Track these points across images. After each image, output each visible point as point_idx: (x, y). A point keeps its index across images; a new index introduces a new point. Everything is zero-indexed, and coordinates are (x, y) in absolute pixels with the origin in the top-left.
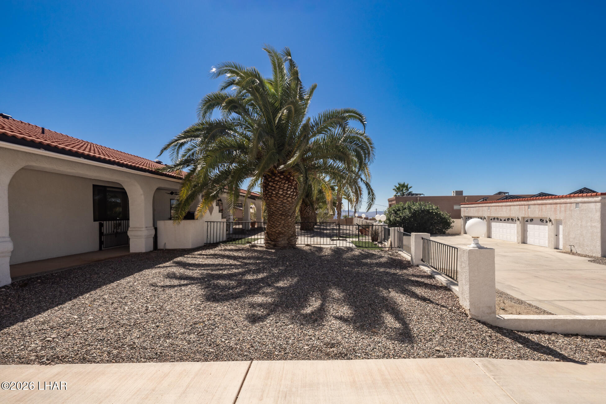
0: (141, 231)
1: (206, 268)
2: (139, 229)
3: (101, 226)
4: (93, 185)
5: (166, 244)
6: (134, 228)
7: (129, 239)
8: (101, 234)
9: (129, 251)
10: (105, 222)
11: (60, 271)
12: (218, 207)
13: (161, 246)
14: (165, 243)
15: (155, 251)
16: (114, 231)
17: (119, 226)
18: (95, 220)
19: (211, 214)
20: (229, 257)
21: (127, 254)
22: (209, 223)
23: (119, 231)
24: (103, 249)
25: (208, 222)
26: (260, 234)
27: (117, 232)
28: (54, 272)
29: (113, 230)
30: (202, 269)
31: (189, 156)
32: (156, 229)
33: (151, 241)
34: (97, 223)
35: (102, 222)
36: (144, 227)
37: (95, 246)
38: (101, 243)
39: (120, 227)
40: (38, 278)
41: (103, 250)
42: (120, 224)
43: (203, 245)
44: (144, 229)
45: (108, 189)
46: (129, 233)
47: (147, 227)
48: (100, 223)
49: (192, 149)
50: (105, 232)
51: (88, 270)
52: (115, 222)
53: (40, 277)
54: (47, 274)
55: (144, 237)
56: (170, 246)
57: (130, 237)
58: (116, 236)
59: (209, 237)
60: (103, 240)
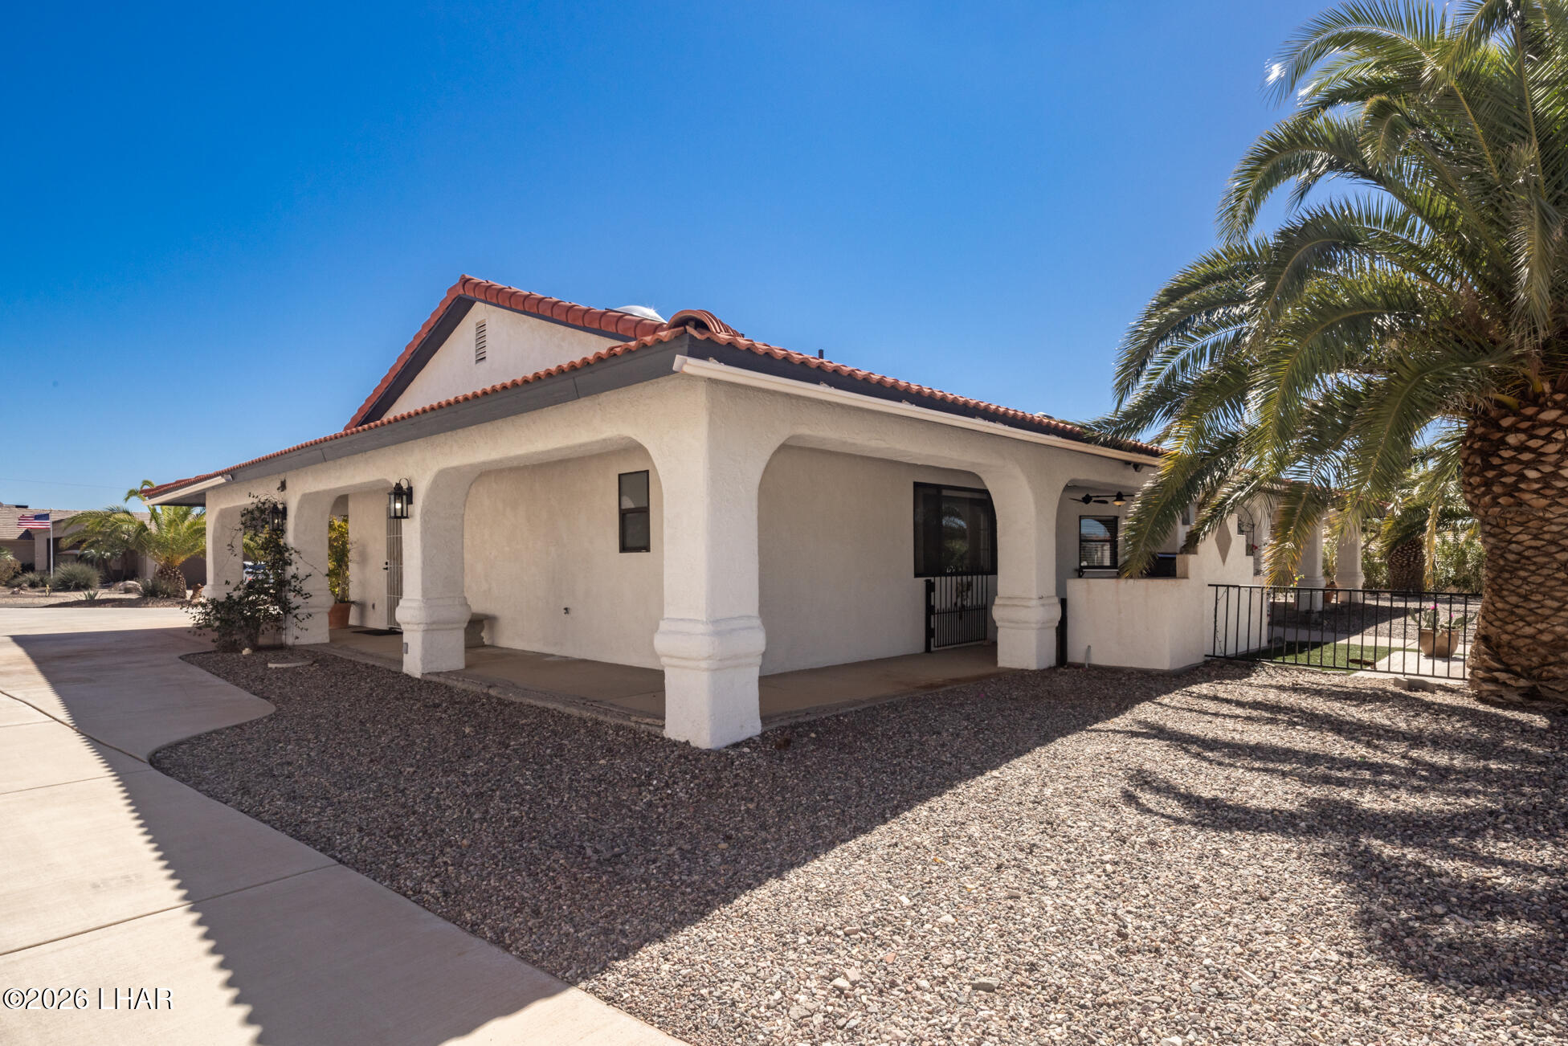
0: (1029, 607)
1: (1271, 766)
2: (1025, 604)
3: (930, 588)
4: (917, 485)
5: (1093, 649)
6: (1010, 598)
7: (997, 628)
8: (930, 610)
9: (996, 662)
10: (938, 579)
11: (852, 709)
12: (1243, 537)
13: (1076, 655)
14: (1089, 647)
15: (1062, 669)
16: (956, 604)
17: (968, 590)
18: (917, 575)
19: (1224, 560)
20: (1338, 726)
21: (992, 670)
22: (1222, 590)
23: (968, 603)
24: (933, 649)
25: (1217, 586)
26: (1372, 629)
27: (963, 606)
28: (840, 712)
29: (954, 601)
30: (1257, 765)
31: (1173, 373)
32: (1064, 603)
33: (1051, 637)
34: (922, 581)
35: (932, 579)
36: (1034, 595)
37: (917, 643)
38: (930, 633)
39: (970, 593)
40: (811, 726)
41: (934, 652)
42: (970, 585)
43: (1200, 660)
44: (1034, 603)
45: (945, 493)
46: (998, 613)
47: (1041, 598)
48: (928, 582)
49: (1180, 349)
50: (937, 607)
51: (912, 716)
52: (959, 578)
53: (815, 721)
54: (827, 715)
55: (1034, 626)
56: (1106, 655)
57: (998, 624)
58: (961, 618)
59: (1221, 636)
60: (932, 626)
